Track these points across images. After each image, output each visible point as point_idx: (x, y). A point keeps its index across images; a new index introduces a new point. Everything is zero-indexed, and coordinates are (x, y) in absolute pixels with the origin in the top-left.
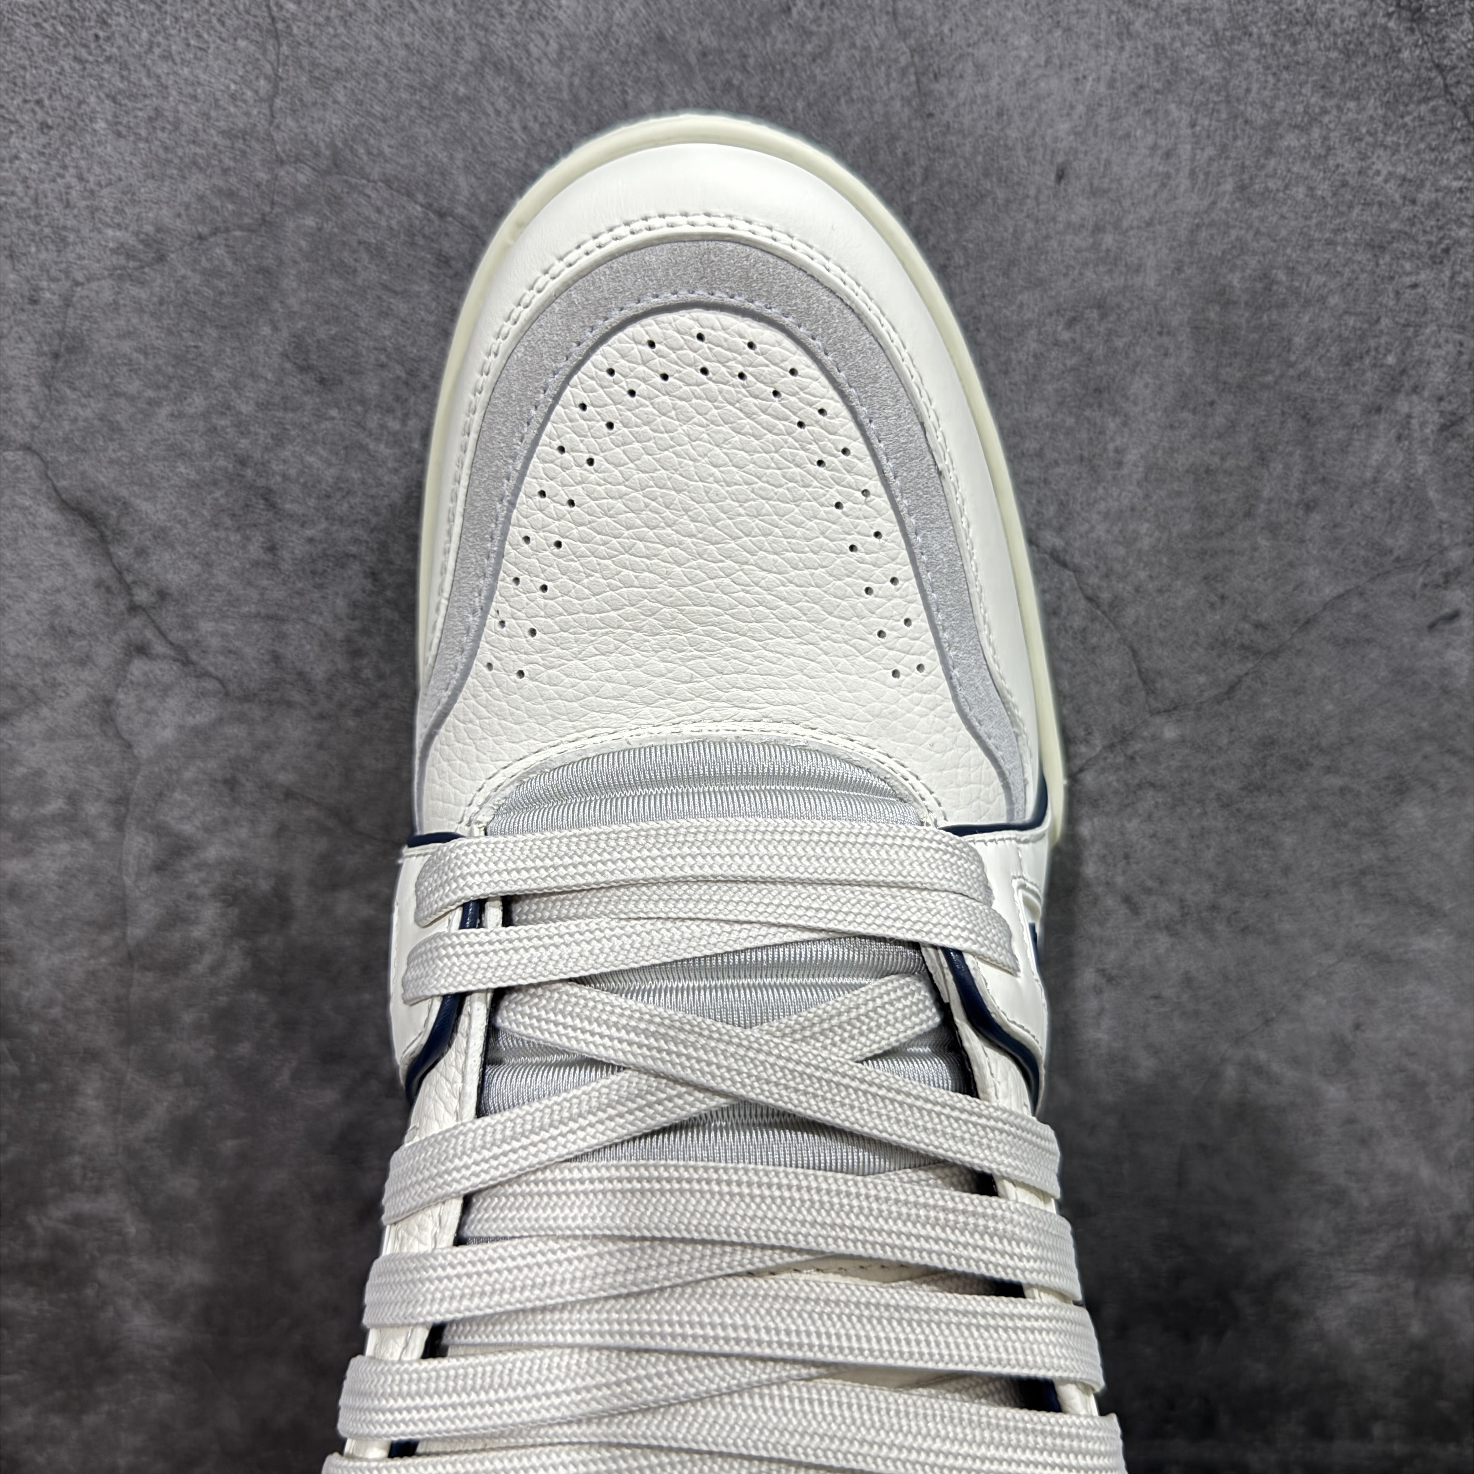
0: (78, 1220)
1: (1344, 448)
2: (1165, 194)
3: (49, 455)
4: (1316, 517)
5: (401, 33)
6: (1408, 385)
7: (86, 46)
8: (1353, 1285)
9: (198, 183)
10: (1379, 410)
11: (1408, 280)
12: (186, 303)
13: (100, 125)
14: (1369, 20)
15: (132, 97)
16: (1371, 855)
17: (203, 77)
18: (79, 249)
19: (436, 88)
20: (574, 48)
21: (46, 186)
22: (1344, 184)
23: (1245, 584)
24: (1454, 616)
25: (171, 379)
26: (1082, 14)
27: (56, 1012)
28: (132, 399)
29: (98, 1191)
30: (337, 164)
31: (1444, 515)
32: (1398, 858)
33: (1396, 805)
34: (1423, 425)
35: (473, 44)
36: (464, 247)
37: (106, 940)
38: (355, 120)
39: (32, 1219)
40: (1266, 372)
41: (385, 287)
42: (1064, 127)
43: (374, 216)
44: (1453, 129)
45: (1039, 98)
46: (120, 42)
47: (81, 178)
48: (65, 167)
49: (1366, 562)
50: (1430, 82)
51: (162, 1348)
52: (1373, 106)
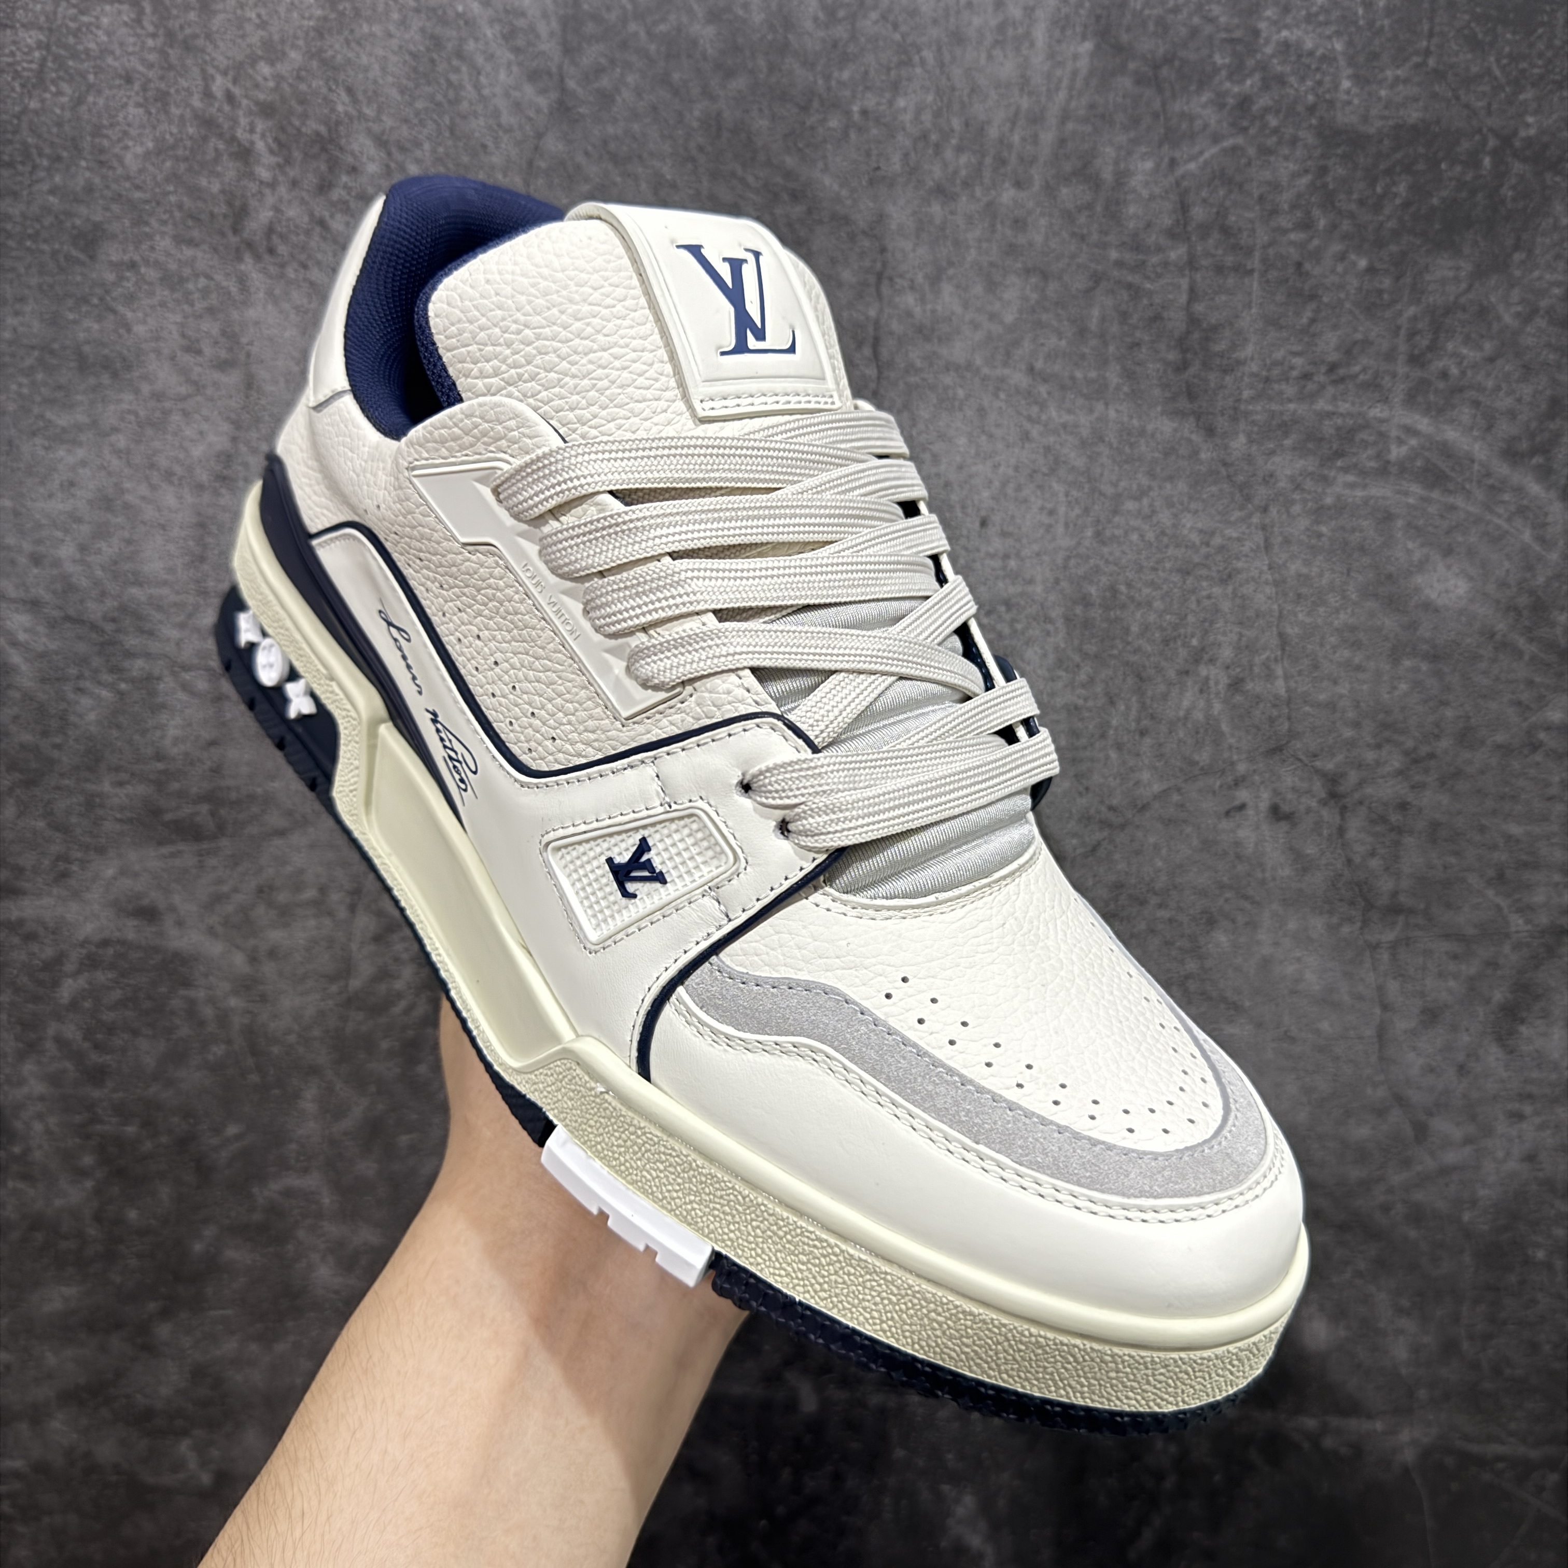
0: (288, 1193)
1: (1165, 697)
2: (1048, 537)
4: (1148, 741)
6: (1206, 657)
10: (1187, 673)
11: (1204, 593)
16: (1191, 966)
22: (1163, 533)
23: (1101, 780)
24: (1242, 807)
26: (998, 426)
27: (292, 1038)
29: (306, 1170)
31: (1232, 741)
32: (1211, 969)
33: (1208, 933)
34: (1217, 683)
37: (334, 988)
39: (255, 1190)
40: (1112, 647)
42: (986, 494)
45: (971, 476)
49: (1181, 770)
50: (1218, 473)
51: (336, 1292)
52: (1182, 486)
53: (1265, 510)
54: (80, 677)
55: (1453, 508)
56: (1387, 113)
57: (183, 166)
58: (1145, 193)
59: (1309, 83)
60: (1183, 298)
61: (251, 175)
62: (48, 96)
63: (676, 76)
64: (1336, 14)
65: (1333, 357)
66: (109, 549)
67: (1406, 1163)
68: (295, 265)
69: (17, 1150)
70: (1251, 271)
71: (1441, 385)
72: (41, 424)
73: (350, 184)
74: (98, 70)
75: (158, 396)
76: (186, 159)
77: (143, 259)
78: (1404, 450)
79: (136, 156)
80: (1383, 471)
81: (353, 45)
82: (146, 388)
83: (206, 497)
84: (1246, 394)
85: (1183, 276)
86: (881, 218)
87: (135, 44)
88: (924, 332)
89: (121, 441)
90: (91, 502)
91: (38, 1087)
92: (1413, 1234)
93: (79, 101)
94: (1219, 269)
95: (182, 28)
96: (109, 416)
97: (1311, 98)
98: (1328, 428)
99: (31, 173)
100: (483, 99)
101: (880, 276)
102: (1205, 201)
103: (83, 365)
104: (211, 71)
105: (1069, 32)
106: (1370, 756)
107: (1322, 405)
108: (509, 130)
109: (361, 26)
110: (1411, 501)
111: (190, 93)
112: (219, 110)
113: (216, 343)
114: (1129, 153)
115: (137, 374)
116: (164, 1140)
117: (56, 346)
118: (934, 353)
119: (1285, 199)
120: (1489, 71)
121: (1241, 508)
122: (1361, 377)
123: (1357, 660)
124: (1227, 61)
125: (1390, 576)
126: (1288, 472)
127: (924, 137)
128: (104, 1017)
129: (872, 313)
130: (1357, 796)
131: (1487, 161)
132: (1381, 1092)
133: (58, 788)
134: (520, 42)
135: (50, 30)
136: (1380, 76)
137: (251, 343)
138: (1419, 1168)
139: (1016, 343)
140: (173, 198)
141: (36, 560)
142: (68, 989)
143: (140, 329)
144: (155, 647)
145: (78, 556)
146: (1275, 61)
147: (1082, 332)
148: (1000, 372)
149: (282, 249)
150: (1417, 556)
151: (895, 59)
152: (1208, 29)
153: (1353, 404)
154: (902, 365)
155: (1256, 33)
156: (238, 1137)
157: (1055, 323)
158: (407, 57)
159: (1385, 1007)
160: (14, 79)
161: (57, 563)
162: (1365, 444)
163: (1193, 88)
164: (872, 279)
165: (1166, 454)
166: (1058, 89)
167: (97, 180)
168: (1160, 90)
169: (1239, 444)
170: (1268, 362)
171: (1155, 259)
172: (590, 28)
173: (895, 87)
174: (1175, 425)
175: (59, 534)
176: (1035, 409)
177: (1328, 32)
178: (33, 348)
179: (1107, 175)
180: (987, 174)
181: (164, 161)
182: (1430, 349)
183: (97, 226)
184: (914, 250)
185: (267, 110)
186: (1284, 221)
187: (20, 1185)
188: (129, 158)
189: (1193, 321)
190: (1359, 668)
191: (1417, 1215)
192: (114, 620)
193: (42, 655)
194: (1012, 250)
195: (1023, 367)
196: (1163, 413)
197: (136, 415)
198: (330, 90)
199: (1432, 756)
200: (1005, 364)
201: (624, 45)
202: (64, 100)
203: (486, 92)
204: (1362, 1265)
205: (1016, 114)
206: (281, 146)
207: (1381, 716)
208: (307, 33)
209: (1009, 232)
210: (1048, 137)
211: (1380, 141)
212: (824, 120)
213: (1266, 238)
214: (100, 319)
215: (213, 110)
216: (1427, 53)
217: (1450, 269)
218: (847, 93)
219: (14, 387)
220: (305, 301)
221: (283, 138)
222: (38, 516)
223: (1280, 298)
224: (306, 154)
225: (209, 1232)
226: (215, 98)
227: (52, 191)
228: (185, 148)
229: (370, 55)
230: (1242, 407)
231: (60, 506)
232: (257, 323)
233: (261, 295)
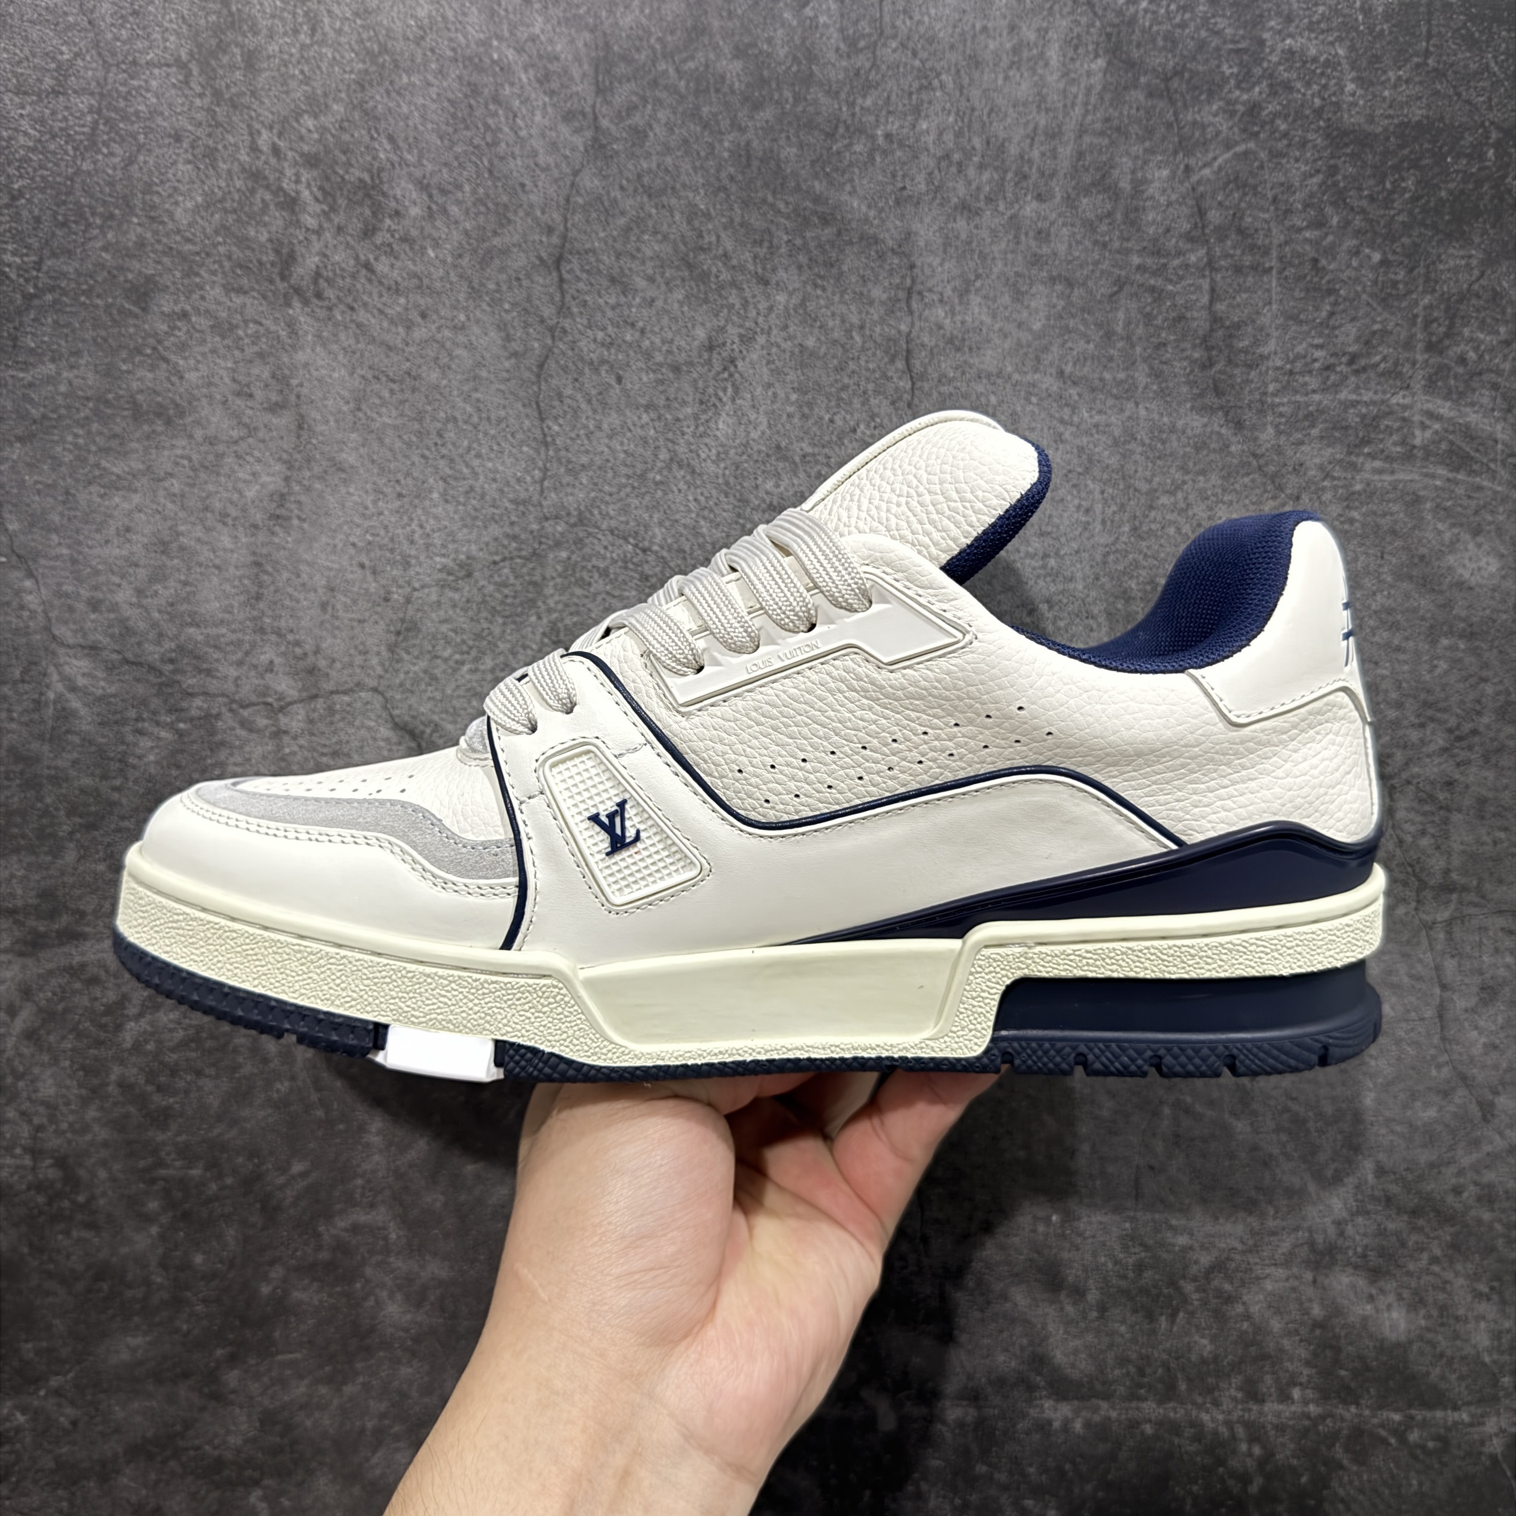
0: (355, 1229)
2: (1087, 534)
3: (389, 694)
5: (622, 444)
7: (428, 449)
8: (1267, 1276)
9: (495, 530)
12: (484, 602)
13: (435, 495)
14: (1209, 429)
15: (456, 479)
17: (501, 468)
18: (418, 569)
19: (642, 477)
20: (726, 453)
21: (400, 531)
25: (471, 648)
28: (446, 660)
29: (372, 1206)
30: (581, 521)
35: (664, 450)
36: (658, 569)
38: (593, 494)
39: (322, 1229)
41: (608, 593)
43: (602, 551)
44: (1266, 491)
46: (450, 446)
47: (421, 527)
48: (411, 519)
50: (1249, 464)
51: (407, 1330)
52: (1215, 479)
53: (1298, 498)
54: (139, 719)
55: (1480, 488)
56: (1391, 112)
57: (231, 218)
58: (1163, 200)
59: (1316, 87)
60: (1205, 300)
61: (298, 224)
62: (100, 157)
63: (705, 110)
64: (1337, 21)
65: (1353, 348)
66: (165, 592)
67: (1476, 1143)
68: (342, 307)
69: (81, 1199)
70: (1271, 268)
71: (1461, 370)
72: (97, 473)
73: (393, 227)
74: (148, 131)
75: (211, 441)
76: (235, 211)
77: (193, 308)
78: (1428, 434)
79: (186, 210)
80: (1409, 457)
81: (394, 94)
82: (199, 434)
83: (261, 537)
84: (1271, 388)
85: (1204, 276)
86: (909, 235)
87: (183, 105)
88: (955, 343)
89: (176, 486)
90: (145, 546)
91: (103, 1134)
92: (1487, 1216)
93: (130, 161)
94: (1238, 269)
95: (228, 87)
96: (164, 461)
97: (1317, 102)
98: (1352, 417)
99: (84, 232)
100: (521, 141)
101: (910, 292)
102: (1220, 204)
103: (138, 414)
104: (257, 126)
105: (1081, 50)
106: (1414, 736)
107: (1344, 395)
108: (546, 169)
109: (400, 77)
110: (1438, 483)
111: (238, 148)
112: (266, 163)
113: (267, 386)
114: (1145, 163)
115: (189, 420)
116: (229, 1181)
117: (110, 396)
118: (965, 362)
119: (1297, 199)
120: (1487, 68)
121: (1274, 498)
122: (1382, 365)
123: (1396, 642)
124: (1235, 70)
125: (1422, 557)
126: (1317, 461)
127: (947, 156)
128: (167, 1059)
129: (903, 328)
130: (1404, 776)
131: (1491, 153)
132: (1446, 1072)
133: (119, 830)
134: (555, 85)
135: (102, 95)
136: (1383, 78)
137: (301, 385)
138: (1487, 1148)
139: (1046, 349)
140: (222, 249)
141: (95, 605)
142: (131, 1032)
143: (192, 376)
144: (213, 685)
145: (134, 600)
146: (1281, 68)
147: (1109, 335)
148: (1029, 377)
149: (330, 293)
150: (1447, 536)
151: (916, 85)
152: (1215, 42)
153: (1376, 393)
154: (935, 375)
155: (1262, 43)
156: (304, 1175)
157: (1082, 328)
158: (446, 104)
159: (1444, 987)
160: (67, 142)
161: (114, 608)
162: (1389, 430)
163: (1203, 97)
164: (902, 295)
165: (1198, 449)
166: (1073, 104)
167: (149, 235)
168: (1172, 102)
169: (1267, 435)
170: (1291, 356)
171: (1176, 262)
172: (622, 69)
173: (917, 111)
174: (1205, 420)
175: (117, 580)
176: (1067, 411)
177: (1330, 39)
178: (88, 399)
179: (1125, 185)
180: (1009, 188)
181: (212, 215)
182: (1447, 335)
183: (149, 279)
184: (941, 264)
185: (311, 161)
186: (1298, 221)
187: (86, 1234)
188: (179, 213)
189: (1216, 320)
190: (1398, 649)
191: (1488, 1197)
192: (171, 661)
193: (100, 699)
194: (1036, 260)
195: (1053, 371)
196: (1192, 408)
197: (190, 460)
198: (372, 138)
199: (1475, 732)
200: (1036, 370)
201: (655, 83)
202: (117, 160)
203: (523, 133)
204: (1438, 1252)
205: (1035, 129)
206: (327, 195)
207: (1423, 696)
208: (349, 86)
209: (1033, 243)
210: (1066, 151)
211: (1387, 139)
212: (851, 145)
213: (1282, 237)
214: (153, 368)
215: (260, 163)
216: (1427, 53)
217: (1463, 258)
218: (872, 118)
219: (70, 438)
220: (352, 341)
221: (327, 186)
222: (94, 563)
223: (1298, 294)
224: (350, 200)
225: (277, 1273)
226: (261, 151)
227: (105, 249)
228: (233, 200)
229: (410, 103)
230: (1269, 400)
231: (117, 552)
232: (306, 365)
233: (310, 338)
